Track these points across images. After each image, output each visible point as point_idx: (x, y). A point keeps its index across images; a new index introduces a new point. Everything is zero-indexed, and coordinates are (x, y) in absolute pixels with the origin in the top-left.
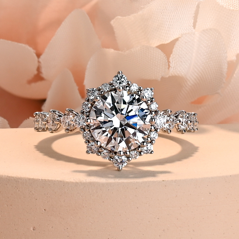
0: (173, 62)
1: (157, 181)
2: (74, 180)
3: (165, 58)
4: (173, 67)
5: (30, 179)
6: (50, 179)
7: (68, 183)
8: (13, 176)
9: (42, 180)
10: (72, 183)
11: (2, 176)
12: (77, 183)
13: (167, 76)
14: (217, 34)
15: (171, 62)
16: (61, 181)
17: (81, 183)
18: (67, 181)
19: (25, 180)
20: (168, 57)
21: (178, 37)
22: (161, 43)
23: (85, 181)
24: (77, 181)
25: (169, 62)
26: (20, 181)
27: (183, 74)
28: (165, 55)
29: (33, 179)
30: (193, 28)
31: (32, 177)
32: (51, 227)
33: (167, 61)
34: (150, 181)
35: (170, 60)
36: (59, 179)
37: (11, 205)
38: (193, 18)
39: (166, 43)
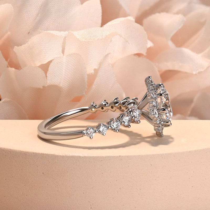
0: (49, 76)
1: (115, 156)
2: (62, 154)
3: (44, 74)
4: (49, 79)
5: (34, 153)
6: (46, 153)
7: (58, 156)
8: (23, 151)
9: (41, 153)
10: (61, 156)
11: (17, 150)
12: (63, 156)
13: (46, 86)
14: (79, 56)
15: (48, 76)
16: (53, 155)
17: (66, 156)
18: (57, 155)
19: (31, 153)
20: (46, 73)
21: (51, 59)
22: (41, 64)
23: (68, 155)
24: (64, 155)
25: (46, 76)
26: (27, 154)
27: (57, 83)
28: (44, 72)
29: (36, 153)
30: (62, 53)
31: (35, 152)
32: (47, 185)
33: (45, 76)
34: (111, 156)
35: (47, 75)
36: (52, 153)
37: (22, 170)
38: (62, 47)
39: (44, 64)
